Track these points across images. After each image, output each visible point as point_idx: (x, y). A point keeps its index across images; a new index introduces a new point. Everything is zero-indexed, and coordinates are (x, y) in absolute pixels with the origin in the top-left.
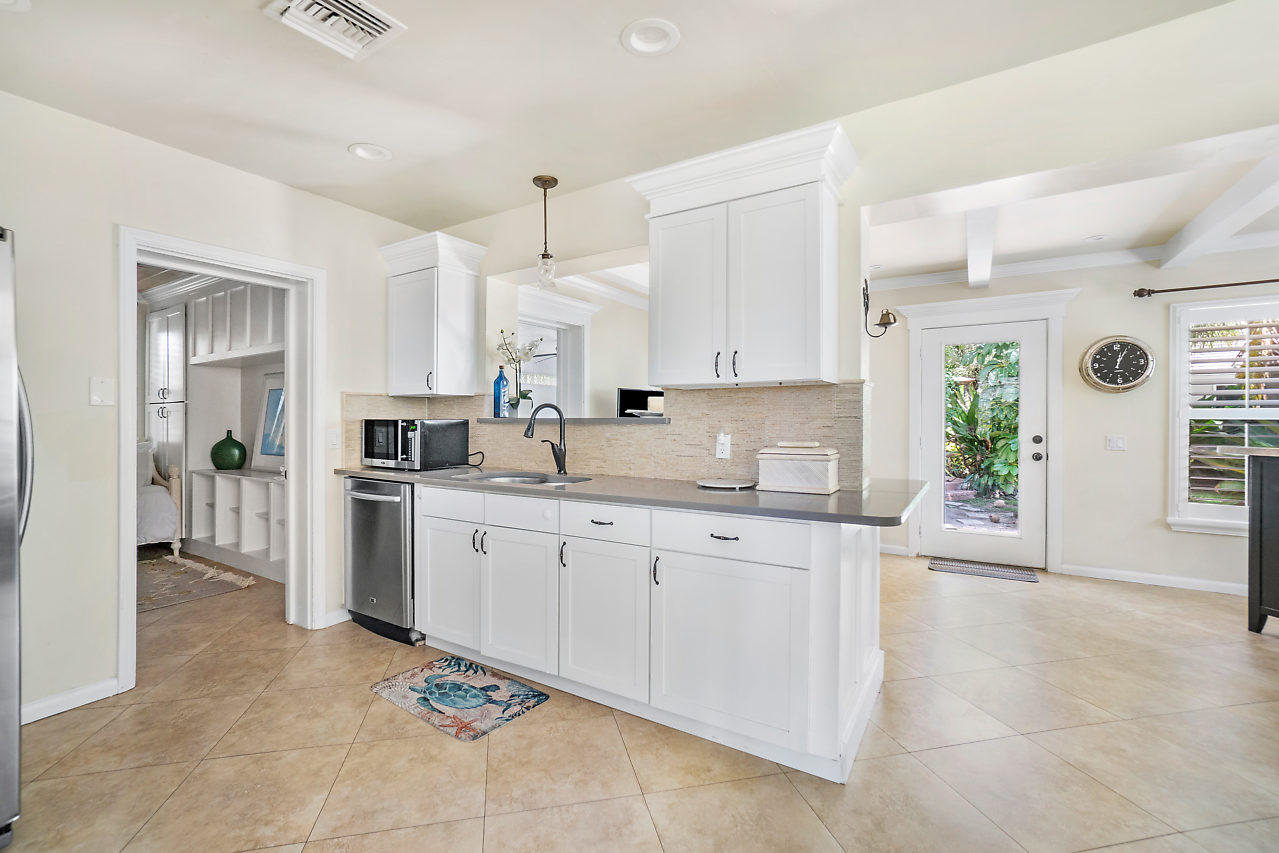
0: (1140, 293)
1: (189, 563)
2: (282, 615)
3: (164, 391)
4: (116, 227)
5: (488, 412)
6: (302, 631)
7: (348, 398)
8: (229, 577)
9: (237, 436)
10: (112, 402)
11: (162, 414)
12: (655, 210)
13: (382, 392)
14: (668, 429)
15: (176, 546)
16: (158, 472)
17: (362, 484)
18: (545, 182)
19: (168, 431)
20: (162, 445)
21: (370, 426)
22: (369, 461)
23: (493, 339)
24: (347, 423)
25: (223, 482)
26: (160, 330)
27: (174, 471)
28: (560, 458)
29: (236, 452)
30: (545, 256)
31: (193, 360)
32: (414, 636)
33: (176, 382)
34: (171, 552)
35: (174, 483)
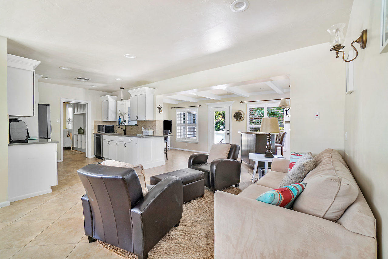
0: (241, 102)
1: (73, 150)
2: (85, 156)
3: (69, 119)
4: (60, 98)
5: (118, 124)
6: (88, 158)
7: (95, 122)
8: (80, 152)
9: (83, 128)
10: (60, 122)
11: (69, 123)
12: (131, 95)
13: (101, 120)
14: (137, 127)
15: (71, 148)
16: (69, 134)
17: (97, 135)
18: (122, 88)
19: (70, 127)
20: (69, 129)
21: (99, 126)
22: (99, 132)
23: (118, 112)
24: (95, 126)
25: (79, 136)
26: (69, 107)
27: (71, 134)
28: (125, 131)
29: (82, 131)
30: (122, 100)
31: (74, 114)
32: (103, 158)
33: (71, 117)
34: (71, 149)
35: (71, 136)
